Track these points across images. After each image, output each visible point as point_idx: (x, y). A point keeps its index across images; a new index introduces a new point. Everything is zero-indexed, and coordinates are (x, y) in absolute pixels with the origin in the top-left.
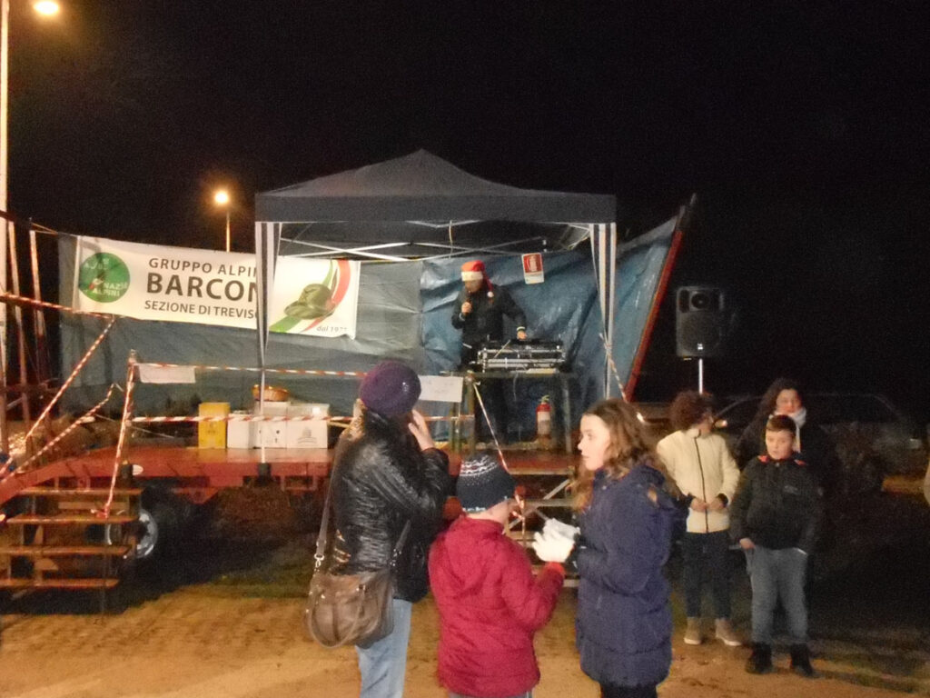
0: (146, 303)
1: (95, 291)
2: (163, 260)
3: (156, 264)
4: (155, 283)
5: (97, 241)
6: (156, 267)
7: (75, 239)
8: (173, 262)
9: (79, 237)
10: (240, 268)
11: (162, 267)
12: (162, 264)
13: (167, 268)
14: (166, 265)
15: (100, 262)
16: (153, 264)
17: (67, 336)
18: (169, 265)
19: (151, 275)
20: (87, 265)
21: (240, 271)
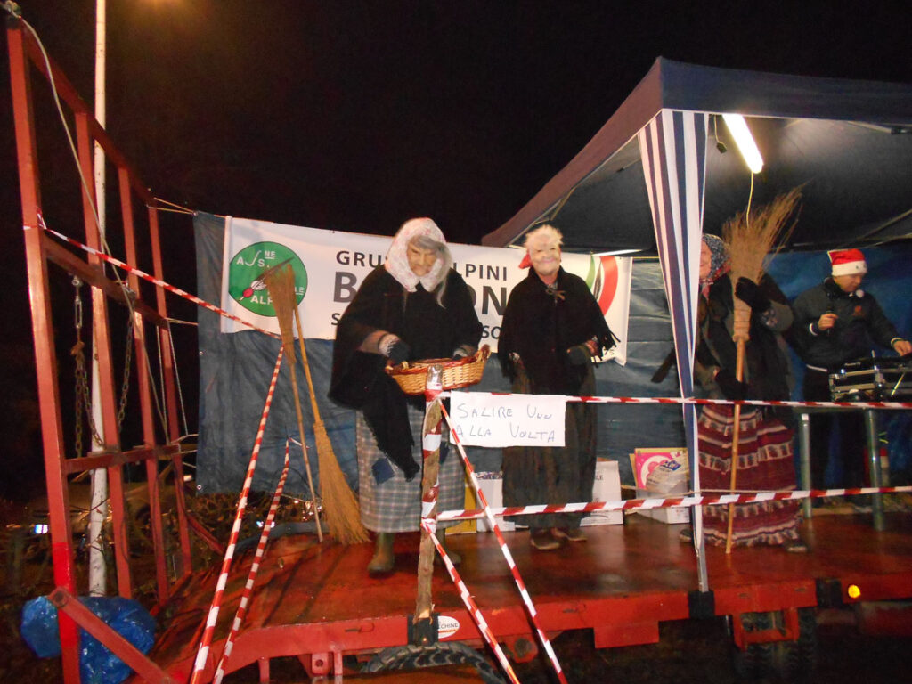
0: (333, 316)
1: (254, 299)
2: (356, 254)
3: (348, 259)
4: (346, 287)
5: (256, 226)
6: (348, 263)
7: (222, 223)
8: (371, 256)
9: (228, 218)
10: (468, 266)
11: (355, 264)
12: (356, 259)
13: (363, 264)
14: (361, 260)
15: (262, 256)
16: (342, 258)
17: (211, 369)
18: (366, 261)
19: (339, 276)
20: (240, 261)
21: (468, 271)
